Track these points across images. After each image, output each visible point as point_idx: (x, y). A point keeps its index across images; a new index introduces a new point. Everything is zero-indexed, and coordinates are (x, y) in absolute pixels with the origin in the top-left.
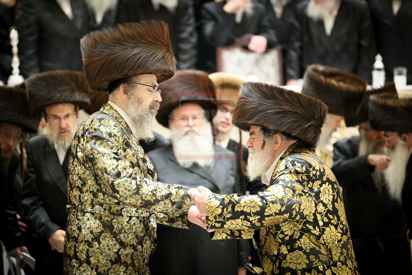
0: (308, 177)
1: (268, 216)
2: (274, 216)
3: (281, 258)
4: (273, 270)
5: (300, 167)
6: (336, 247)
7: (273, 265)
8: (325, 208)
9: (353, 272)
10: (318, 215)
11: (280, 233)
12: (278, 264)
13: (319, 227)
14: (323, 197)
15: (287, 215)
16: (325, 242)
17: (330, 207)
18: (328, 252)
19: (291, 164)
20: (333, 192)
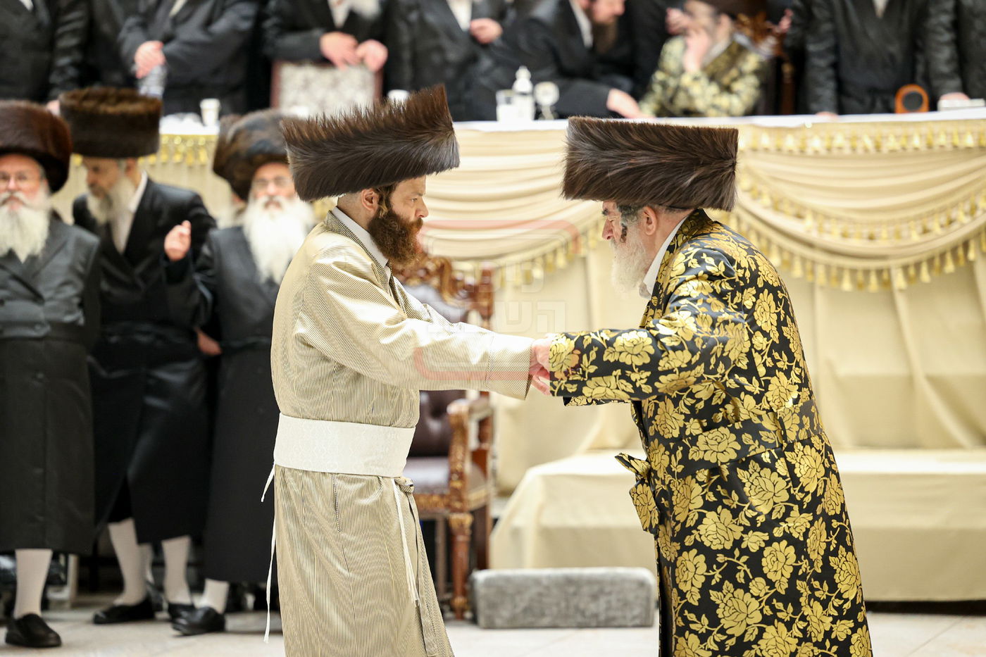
0: (732, 282)
1: (666, 373)
2: (677, 373)
3: (688, 443)
4: (669, 466)
5: (713, 264)
6: (791, 414)
7: (670, 456)
8: (768, 341)
9: (824, 457)
10: (756, 355)
11: (687, 397)
12: (680, 453)
13: (758, 378)
14: (761, 319)
15: (700, 369)
16: (771, 408)
17: (775, 336)
18: (776, 426)
19: (695, 261)
20: (777, 306)
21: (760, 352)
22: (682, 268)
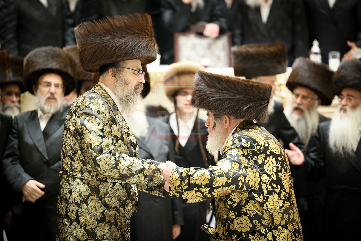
1: (216, 188)
2: (221, 188)
3: (229, 222)
4: (223, 232)
6: (278, 213)
7: (223, 227)
8: (269, 179)
11: (229, 201)
12: (227, 226)
14: (267, 169)
15: (233, 187)
17: (274, 177)
20: (277, 164)
21: (265, 183)
22: (231, 143)
